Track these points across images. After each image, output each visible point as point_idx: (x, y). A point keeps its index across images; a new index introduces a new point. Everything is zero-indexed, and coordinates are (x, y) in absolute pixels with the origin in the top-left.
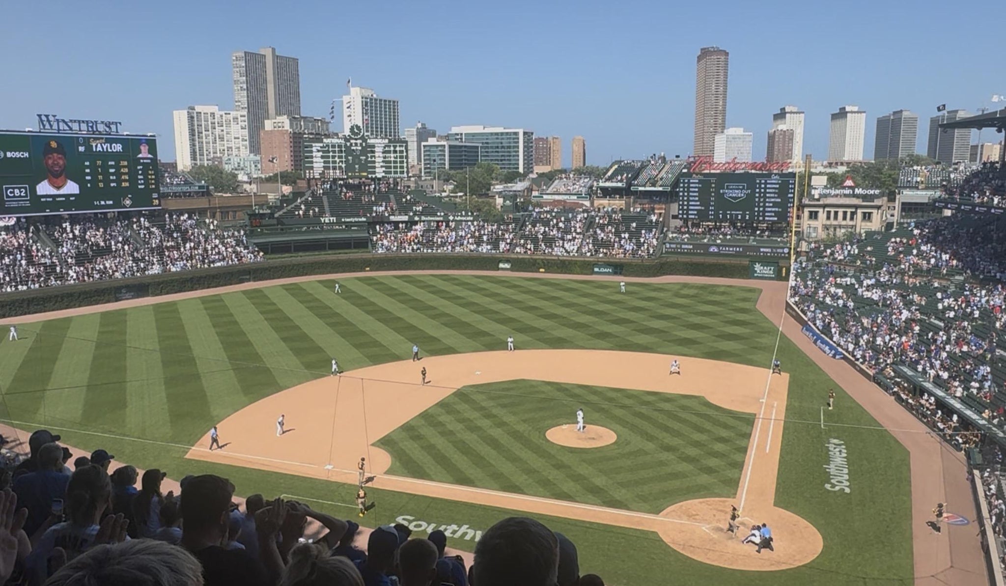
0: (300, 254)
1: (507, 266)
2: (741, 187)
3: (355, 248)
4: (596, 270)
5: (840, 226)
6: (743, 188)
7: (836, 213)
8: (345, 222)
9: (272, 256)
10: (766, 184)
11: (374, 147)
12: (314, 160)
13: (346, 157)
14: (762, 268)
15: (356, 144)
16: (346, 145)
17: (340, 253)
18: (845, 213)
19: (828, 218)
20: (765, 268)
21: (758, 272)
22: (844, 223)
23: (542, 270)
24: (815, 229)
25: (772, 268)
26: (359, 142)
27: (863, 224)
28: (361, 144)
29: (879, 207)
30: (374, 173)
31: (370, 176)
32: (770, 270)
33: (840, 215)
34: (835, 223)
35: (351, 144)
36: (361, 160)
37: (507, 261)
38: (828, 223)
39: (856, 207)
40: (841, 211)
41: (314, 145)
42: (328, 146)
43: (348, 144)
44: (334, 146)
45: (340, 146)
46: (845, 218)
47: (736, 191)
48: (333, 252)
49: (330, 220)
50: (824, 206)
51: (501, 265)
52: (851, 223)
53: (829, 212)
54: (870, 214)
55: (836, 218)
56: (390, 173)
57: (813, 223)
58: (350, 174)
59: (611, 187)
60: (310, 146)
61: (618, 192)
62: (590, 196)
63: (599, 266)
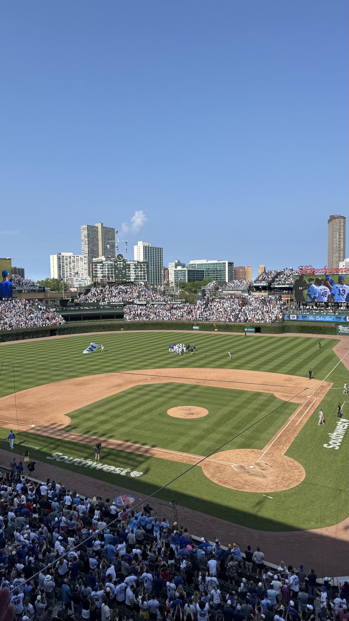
0: (86, 321)
1: (197, 328)
3: (116, 318)
4: (246, 329)
8: (112, 305)
9: (71, 322)
11: (129, 265)
12: (98, 272)
13: (115, 271)
14: (343, 328)
15: (120, 264)
16: (115, 265)
17: (107, 321)
20: (345, 328)
23: (216, 330)
26: (121, 263)
28: (123, 264)
30: (130, 279)
31: (127, 281)
32: (348, 329)
35: (118, 264)
36: (123, 272)
37: (197, 325)
41: (98, 264)
42: (105, 265)
43: (116, 264)
44: (108, 265)
45: (112, 265)
48: (104, 320)
49: (104, 303)
51: (194, 327)
56: (138, 279)
58: (117, 280)
59: (260, 286)
60: (96, 265)
61: (264, 288)
62: (249, 291)
63: (248, 328)
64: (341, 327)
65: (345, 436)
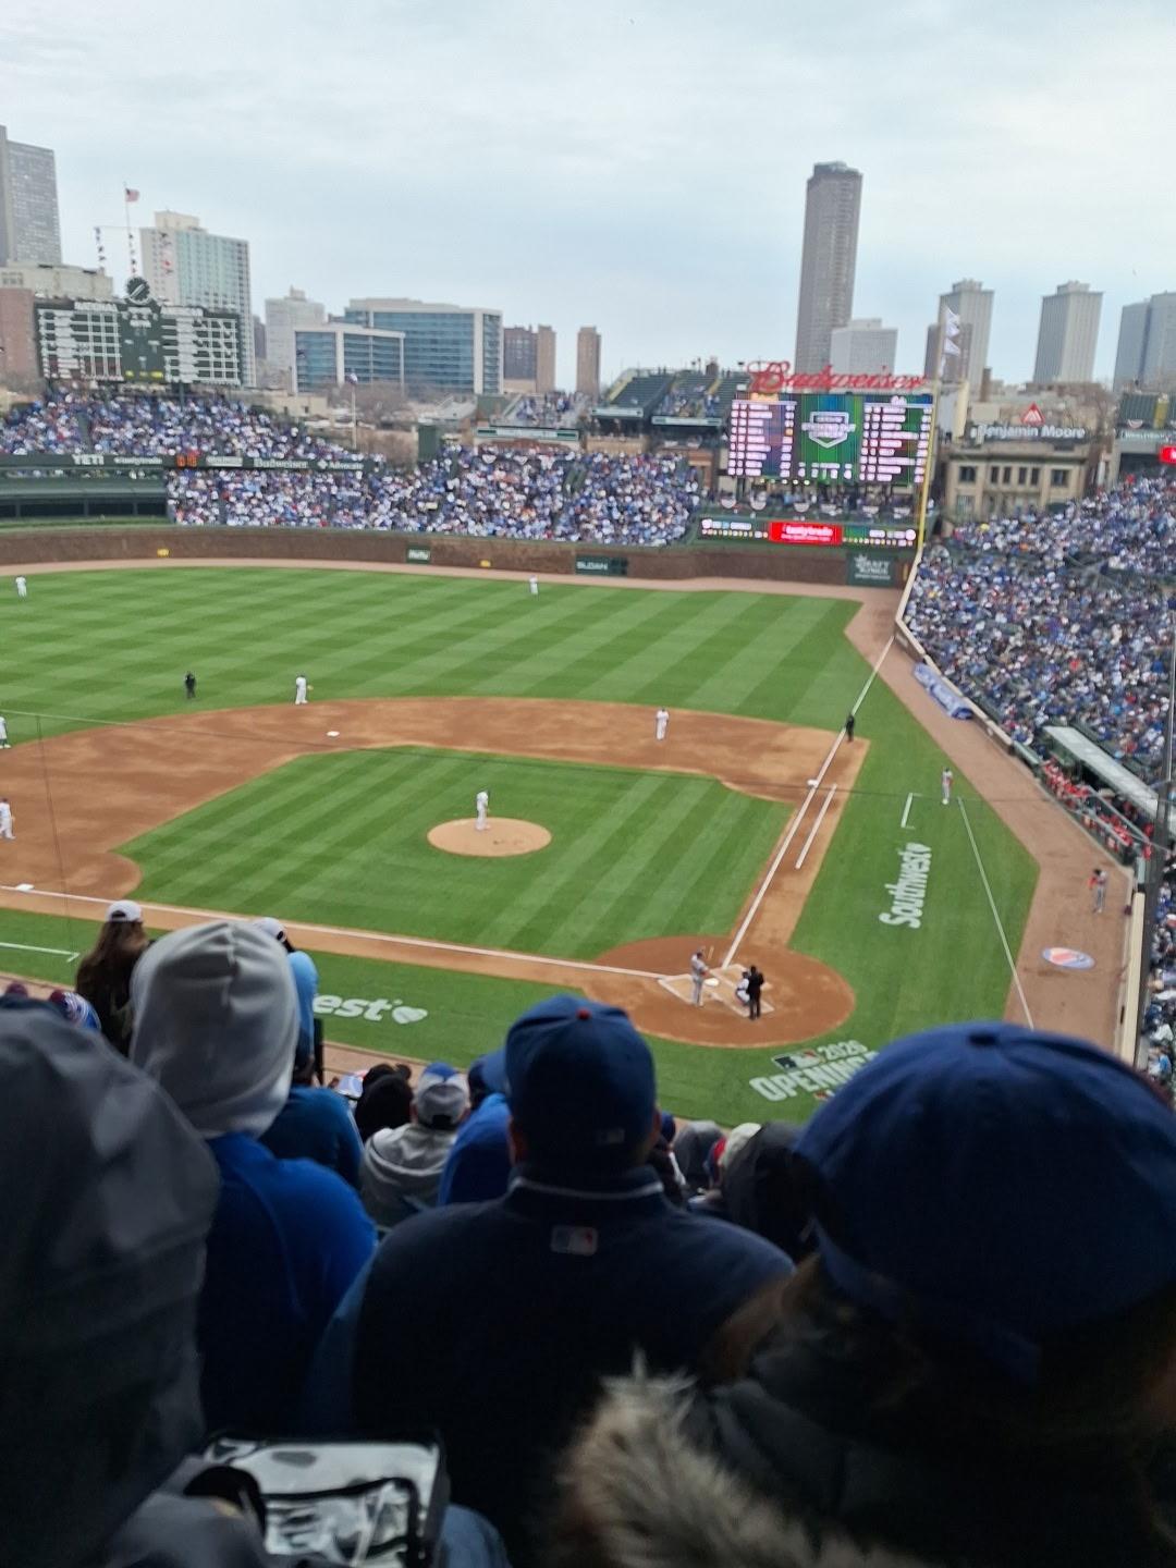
1: (423, 555)
2: (839, 420)
3: (140, 513)
4: (581, 565)
5: (1015, 495)
6: (843, 422)
7: (1008, 471)
8: (120, 465)
10: (881, 414)
11: (173, 322)
12: (59, 343)
13: (121, 340)
14: (869, 563)
15: (140, 317)
16: (120, 317)
17: (110, 523)
18: (1023, 472)
19: (994, 479)
20: (875, 564)
21: (862, 570)
22: (1020, 489)
23: (485, 564)
24: (970, 499)
25: (886, 564)
26: (145, 311)
27: (1054, 490)
28: (150, 317)
29: (1081, 461)
30: (177, 373)
31: (168, 379)
32: (883, 566)
33: (1015, 475)
34: (1005, 488)
35: (130, 317)
36: (151, 347)
38: (993, 488)
39: (1042, 459)
40: (1015, 467)
41: (57, 313)
42: (84, 318)
43: (125, 315)
44: (96, 318)
45: (108, 319)
46: (1022, 480)
47: (830, 427)
48: (98, 520)
49: (91, 460)
50: (990, 458)
51: (413, 554)
52: (1033, 489)
53: (995, 471)
54: (1065, 473)
55: (1007, 479)
56: (207, 374)
57: (966, 489)
58: (130, 373)
59: (618, 417)
60: (50, 316)
61: (629, 427)
62: (581, 432)
63: (586, 559)
64: (862, 562)
65: (928, 890)
